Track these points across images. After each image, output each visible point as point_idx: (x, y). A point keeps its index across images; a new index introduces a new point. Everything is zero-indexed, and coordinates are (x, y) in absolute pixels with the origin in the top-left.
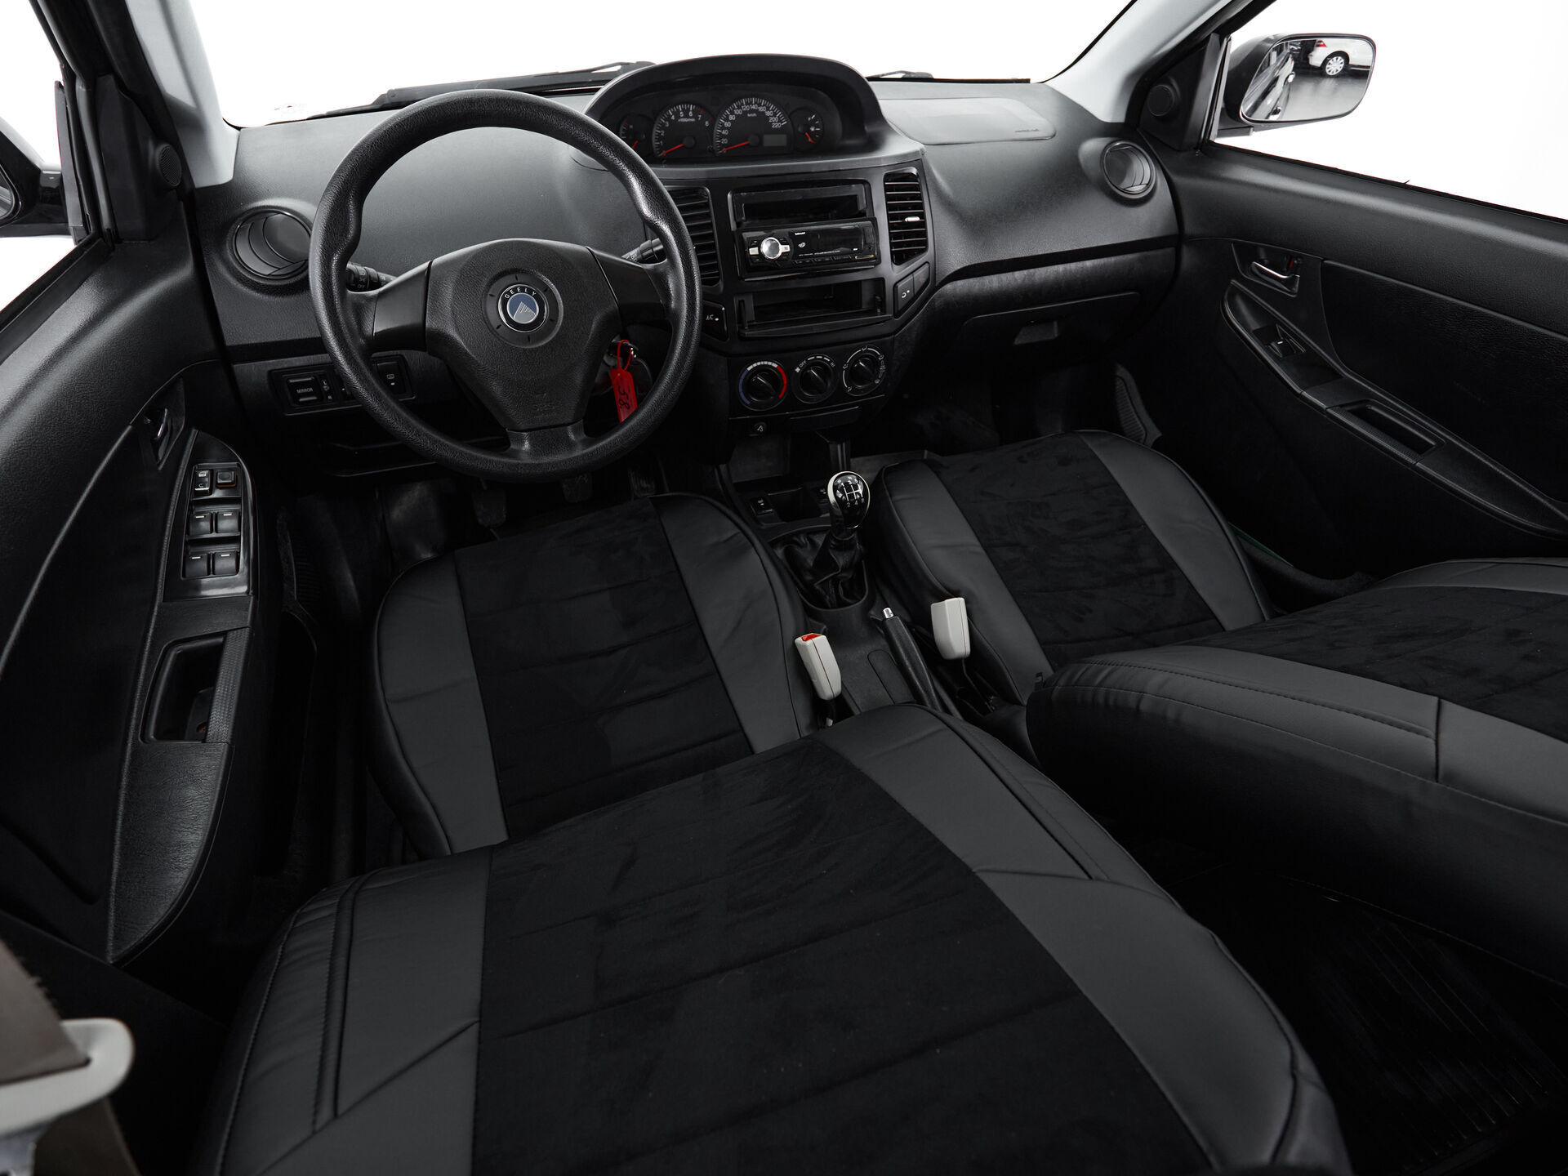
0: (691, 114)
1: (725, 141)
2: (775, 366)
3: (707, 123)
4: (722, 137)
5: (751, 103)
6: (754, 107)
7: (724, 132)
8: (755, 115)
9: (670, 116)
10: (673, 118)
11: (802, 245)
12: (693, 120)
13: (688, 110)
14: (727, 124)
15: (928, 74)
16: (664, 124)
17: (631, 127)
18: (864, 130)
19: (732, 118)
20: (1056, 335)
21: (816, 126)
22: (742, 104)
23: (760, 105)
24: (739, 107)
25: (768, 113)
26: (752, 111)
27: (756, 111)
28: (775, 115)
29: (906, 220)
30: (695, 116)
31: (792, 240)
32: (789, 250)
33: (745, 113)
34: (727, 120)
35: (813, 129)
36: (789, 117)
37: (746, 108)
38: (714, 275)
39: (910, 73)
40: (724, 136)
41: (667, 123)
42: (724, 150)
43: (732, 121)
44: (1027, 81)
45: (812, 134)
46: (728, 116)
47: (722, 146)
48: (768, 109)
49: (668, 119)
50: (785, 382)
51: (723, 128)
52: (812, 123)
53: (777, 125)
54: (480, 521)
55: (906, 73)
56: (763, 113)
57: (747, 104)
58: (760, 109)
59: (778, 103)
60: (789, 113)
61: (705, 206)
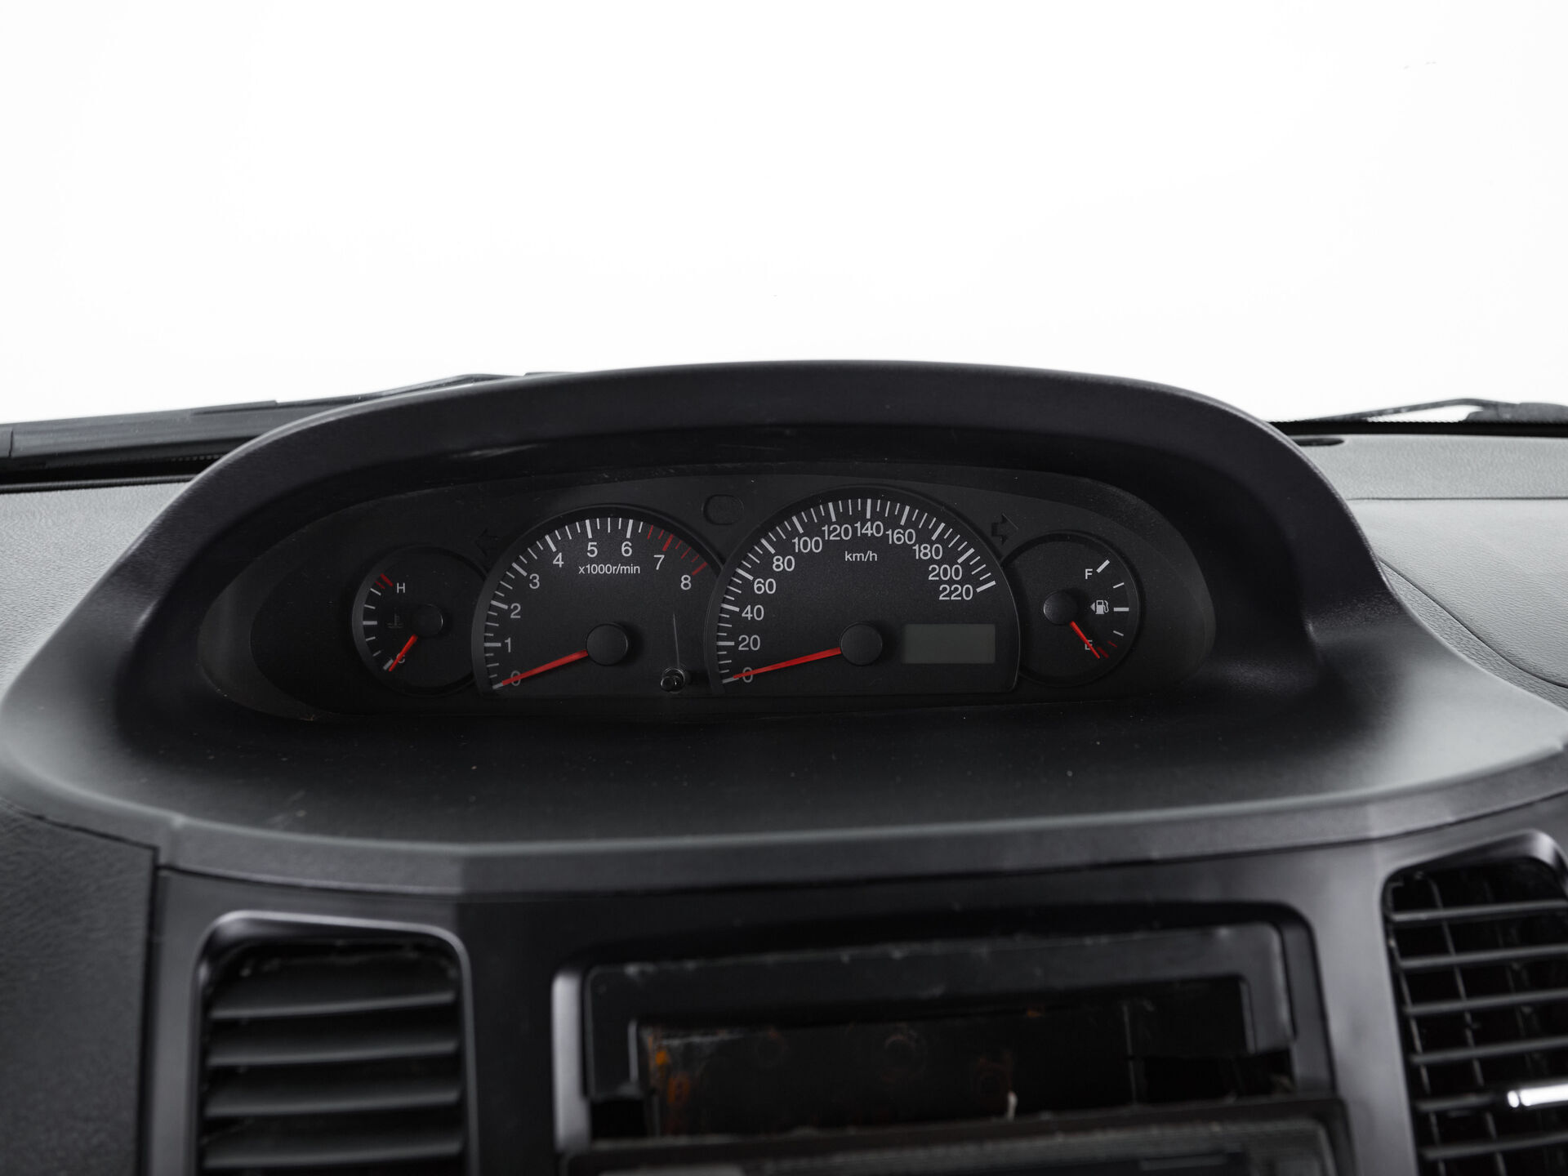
0: (626, 549)
1: (750, 642)
3: (686, 581)
4: (741, 626)
5: (860, 516)
6: (869, 530)
7: (748, 613)
8: (872, 556)
9: (548, 555)
10: (559, 561)
12: (634, 569)
13: (619, 536)
14: (762, 586)
16: (524, 582)
17: (401, 588)
18: (1304, 634)
19: (780, 564)
21: (1115, 599)
22: (827, 520)
23: (892, 523)
24: (812, 530)
25: (923, 552)
26: (861, 544)
27: (879, 544)
28: (950, 557)
29: (1513, 1099)
30: (642, 555)
33: (834, 549)
34: (763, 569)
35: (1100, 609)
36: (1007, 564)
37: (838, 532)
39: (1494, 405)
40: (750, 627)
41: (537, 578)
42: (748, 674)
43: (781, 577)
45: (1097, 628)
46: (767, 558)
47: (740, 660)
48: (924, 537)
49: (542, 564)
51: (747, 597)
52: (1100, 584)
53: (963, 593)
56: (907, 549)
57: (843, 518)
58: (894, 536)
59: (957, 520)
60: (1005, 553)
61: (445, 1019)
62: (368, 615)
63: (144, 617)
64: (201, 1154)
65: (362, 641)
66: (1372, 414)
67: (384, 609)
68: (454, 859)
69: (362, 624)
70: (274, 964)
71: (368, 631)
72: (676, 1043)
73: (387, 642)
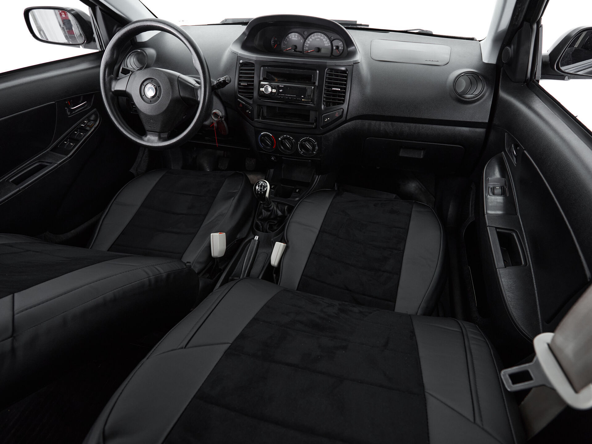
0: (296, 37)
1: (307, 49)
2: (271, 135)
3: (302, 41)
4: (306, 47)
5: (318, 35)
6: (319, 37)
7: (307, 45)
8: (319, 40)
9: (289, 37)
11: (281, 91)
12: (297, 39)
13: (296, 35)
14: (309, 42)
15: (430, 31)
17: (276, 39)
19: (311, 40)
20: (422, 157)
21: (341, 47)
23: (321, 36)
24: (314, 36)
25: (324, 40)
26: (318, 38)
27: (320, 38)
28: (326, 41)
29: (333, 89)
30: (298, 38)
31: (278, 88)
32: (275, 91)
33: (316, 38)
36: (331, 42)
38: (252, 96)
39: (424, 30)
41: (288, 39)
44: (472, 39)
45: (340, 50)
46: (309, 39)
48: (324, 38)
50: (275, 143)
51: (307, 43)
53: (327, 45)
54: (219, 166)
55: (421, 30)
56: (322, 39)
57: (317, 35)
58: (321, 38)
59: (328, 36)
60: (331, 40)
61: (253, 70)
62: (273, 42)
63: (246, 37)
64: (239, 79)
65: (272, 45)
66: (408, 31)
67: (275, 41)
68: (255, 57)
69: (272, 42)
70: (245, 65)
71: (273, 44)
72: (278, 79)
73: (274, 44)
